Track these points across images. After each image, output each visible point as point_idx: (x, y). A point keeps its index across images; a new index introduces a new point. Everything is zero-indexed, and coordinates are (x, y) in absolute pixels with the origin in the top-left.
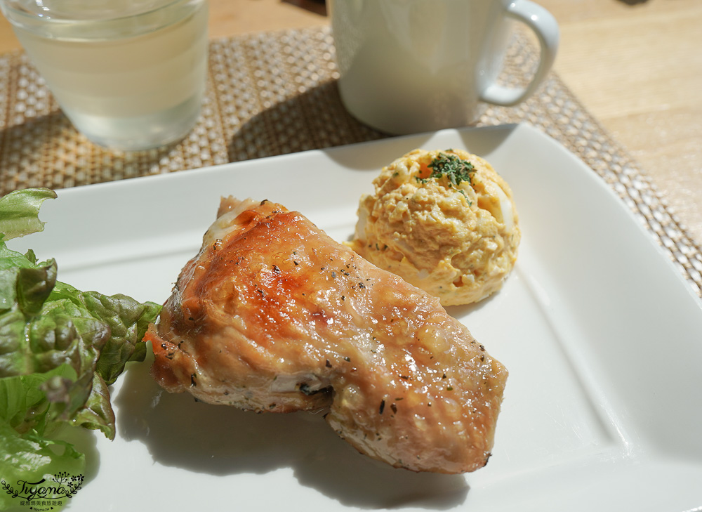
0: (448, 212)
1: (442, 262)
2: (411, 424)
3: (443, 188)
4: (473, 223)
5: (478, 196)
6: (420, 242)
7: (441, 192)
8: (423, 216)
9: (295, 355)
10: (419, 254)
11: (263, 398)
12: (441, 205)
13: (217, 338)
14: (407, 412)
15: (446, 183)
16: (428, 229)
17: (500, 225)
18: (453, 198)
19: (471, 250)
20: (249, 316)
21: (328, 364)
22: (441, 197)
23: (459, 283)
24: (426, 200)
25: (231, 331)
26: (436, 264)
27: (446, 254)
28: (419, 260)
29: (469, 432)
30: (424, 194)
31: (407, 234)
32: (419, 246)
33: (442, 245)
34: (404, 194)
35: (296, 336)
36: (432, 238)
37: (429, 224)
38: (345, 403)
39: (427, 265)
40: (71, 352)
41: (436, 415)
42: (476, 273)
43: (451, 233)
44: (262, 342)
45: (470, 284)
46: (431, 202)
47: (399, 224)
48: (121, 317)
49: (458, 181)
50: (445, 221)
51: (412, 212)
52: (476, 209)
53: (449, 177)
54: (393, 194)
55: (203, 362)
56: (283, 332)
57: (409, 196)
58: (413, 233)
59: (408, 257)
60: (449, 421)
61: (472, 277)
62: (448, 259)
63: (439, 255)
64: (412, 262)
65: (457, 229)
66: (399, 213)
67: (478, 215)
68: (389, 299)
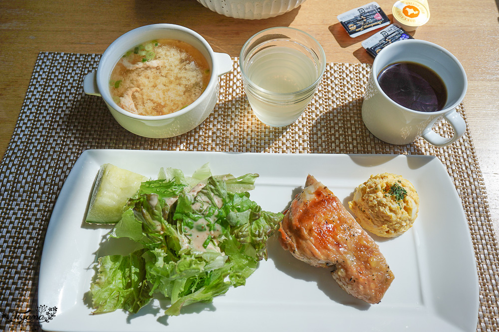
0: (391, 210)
1: (384, 226)
2: (358, 287)
3: (392, 201)
4: (399, 216)
5: (405, 204)
6: (378, 217)
7: (391, 202)
8: (382, 209)
9: (328, 256)
10: (376, 220)
11: (314, 263)
12: (389, 207)
13: (304, 242)
14: (358, 283)
15: (394, 199)
16: (382, 214)
17: (410, 217)
18: (395, 206)
19: (396, 224)
20: (316, 238)
21: (337, 261)
22: (391, 204)
23: (387, 232)
24: (385, 203)
25: (309, 241)
26: (381, 226)
27: (386, 224)
28: (376, 222)
29: (376, 294)
30: (384, 201)
31: (374, 212)
32: (377, 218)
33: (385, 220)
34: (377, 197)
35: (329, 250)
36: (383, 217)
37: (383, 213)
38: (339, 273)
39: (378, 224)
40: (262, 239)
41: (367, 287)
42: (395, 230)
43: (390, 218)
44: (318, 249)
45: (391, 234)
46: (386, 205)
47: (372, 207)
48: (274, 223)
49: (399, 199)
50: (389, 213)
51: (378, 206)
52: (403, 210)
53: (396, 197)
54: (373, 195)
55: (298, 247)
56: (326, 248)
57: (379, 199)
58: (376, 213)
59: (372, 219)
60: (371, 289)
61: (393, 232)
62: (386, 226)
63: (383, 223)
64: (373, 222)
65: (393, 217)
66: (373, 204)
67: (402, 213)
68: (362, 243)
